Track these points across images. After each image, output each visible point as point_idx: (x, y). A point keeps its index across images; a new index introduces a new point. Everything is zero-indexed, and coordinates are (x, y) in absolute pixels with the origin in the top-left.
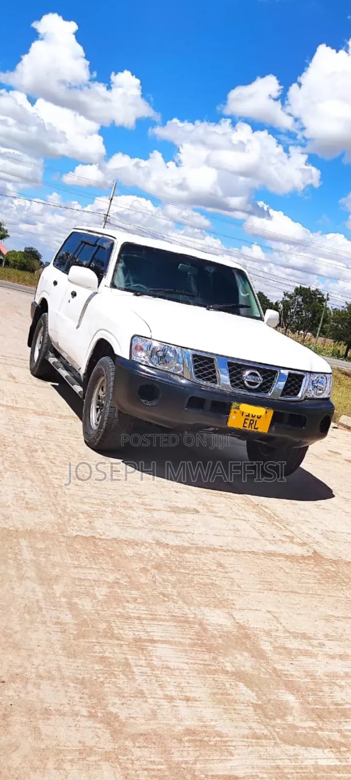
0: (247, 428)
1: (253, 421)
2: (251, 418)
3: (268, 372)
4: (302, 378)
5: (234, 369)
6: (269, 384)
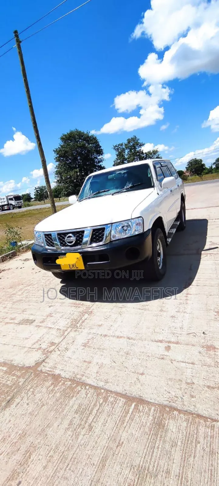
3: (79, 233)
4: (103, 229)
5: (61, 237)
6: (81, 240)
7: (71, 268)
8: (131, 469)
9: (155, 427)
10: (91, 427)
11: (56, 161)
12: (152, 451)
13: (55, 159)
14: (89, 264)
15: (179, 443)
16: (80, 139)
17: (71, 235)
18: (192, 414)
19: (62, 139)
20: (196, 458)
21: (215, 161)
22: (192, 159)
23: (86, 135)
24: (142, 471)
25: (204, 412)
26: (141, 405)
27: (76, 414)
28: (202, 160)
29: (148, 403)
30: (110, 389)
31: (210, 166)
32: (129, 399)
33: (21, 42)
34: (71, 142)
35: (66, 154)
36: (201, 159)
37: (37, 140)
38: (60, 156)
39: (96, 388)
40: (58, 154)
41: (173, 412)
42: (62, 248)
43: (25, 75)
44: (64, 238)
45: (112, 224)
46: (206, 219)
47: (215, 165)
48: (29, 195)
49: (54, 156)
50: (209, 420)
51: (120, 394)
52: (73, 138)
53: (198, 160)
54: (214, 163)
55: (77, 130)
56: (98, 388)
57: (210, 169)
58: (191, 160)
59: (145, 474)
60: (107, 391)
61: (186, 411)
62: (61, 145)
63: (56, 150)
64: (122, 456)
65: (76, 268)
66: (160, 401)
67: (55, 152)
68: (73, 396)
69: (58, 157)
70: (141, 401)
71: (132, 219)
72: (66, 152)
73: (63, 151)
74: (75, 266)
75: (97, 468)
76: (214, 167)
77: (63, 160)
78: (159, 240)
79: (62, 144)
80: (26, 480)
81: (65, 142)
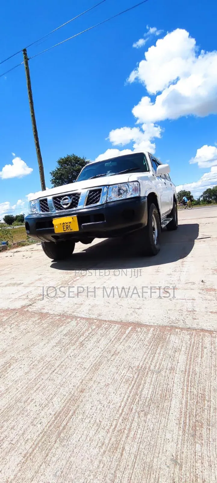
0: (66, 231)
1: (68, 225)
2: (66, 225)
3: (76, 195)
4: (100, 190)
5: (57, 200)
6: (76, 202)
7: (65, 231)
8: (129, 369)
9: (155, 341)
10: (82, 344)
11: (52, 183)
12: (152, 356)
13: (51, 181)
14: (83, 225)
15: (183, 349)
16: (77, 163)
17: (67, 197)
18: (196, 330)
19: (59, 162)
20: (203, 358)
21: (202, 194)
22: (181, 190)
23: (82, 160)
24: (142, 369)
25: (209, 327)
26: (138, 328)
27: (66, 337)
28: (191, 192)
29: (146, 326)
30: (104, 319)
31: (198, 198)
32: (124, 325)
33: (28, 59)
34: (67, 166)
35: (62, 177)
36: (189, 191)
37: (36, 147)
38: (56, 179)
39: (87, 319)
40: (54, 176)
41: (175, 330)
42: (57, 211)
43: (30, 88)
44: (60, 202)
45: (109, 185)
46: (197, 224)
47: (202, 197)
48: (23, 217)
49: (51, 178)
50: (214, 332)
51: (115, 321)
52: (69, 162)
53: (187, 192)
54: (201, 196)
55: (74, 155)
56: (91, 319)
57: (197, 201)
58: (180, 192)
59: (145, 372)
60: (101, 321)
61: (189, 328)
62: (57, 168)
63: (53, 172)
64: (118, 361)
65: (70, 230)
66: (159, 324)
67: (52, 174)
68: (62, 325)
69: (54, 179)
70: (138, 325)
71: (128, 182)
72: (62, 175)
73: (60, 173)
74: (69, 228)
75: (89, 370)
76: (201, 199)
77: (59, 182)
78: (153, 216)
79: (59, 167)
80: (4, 383)
81: (62, 166)
